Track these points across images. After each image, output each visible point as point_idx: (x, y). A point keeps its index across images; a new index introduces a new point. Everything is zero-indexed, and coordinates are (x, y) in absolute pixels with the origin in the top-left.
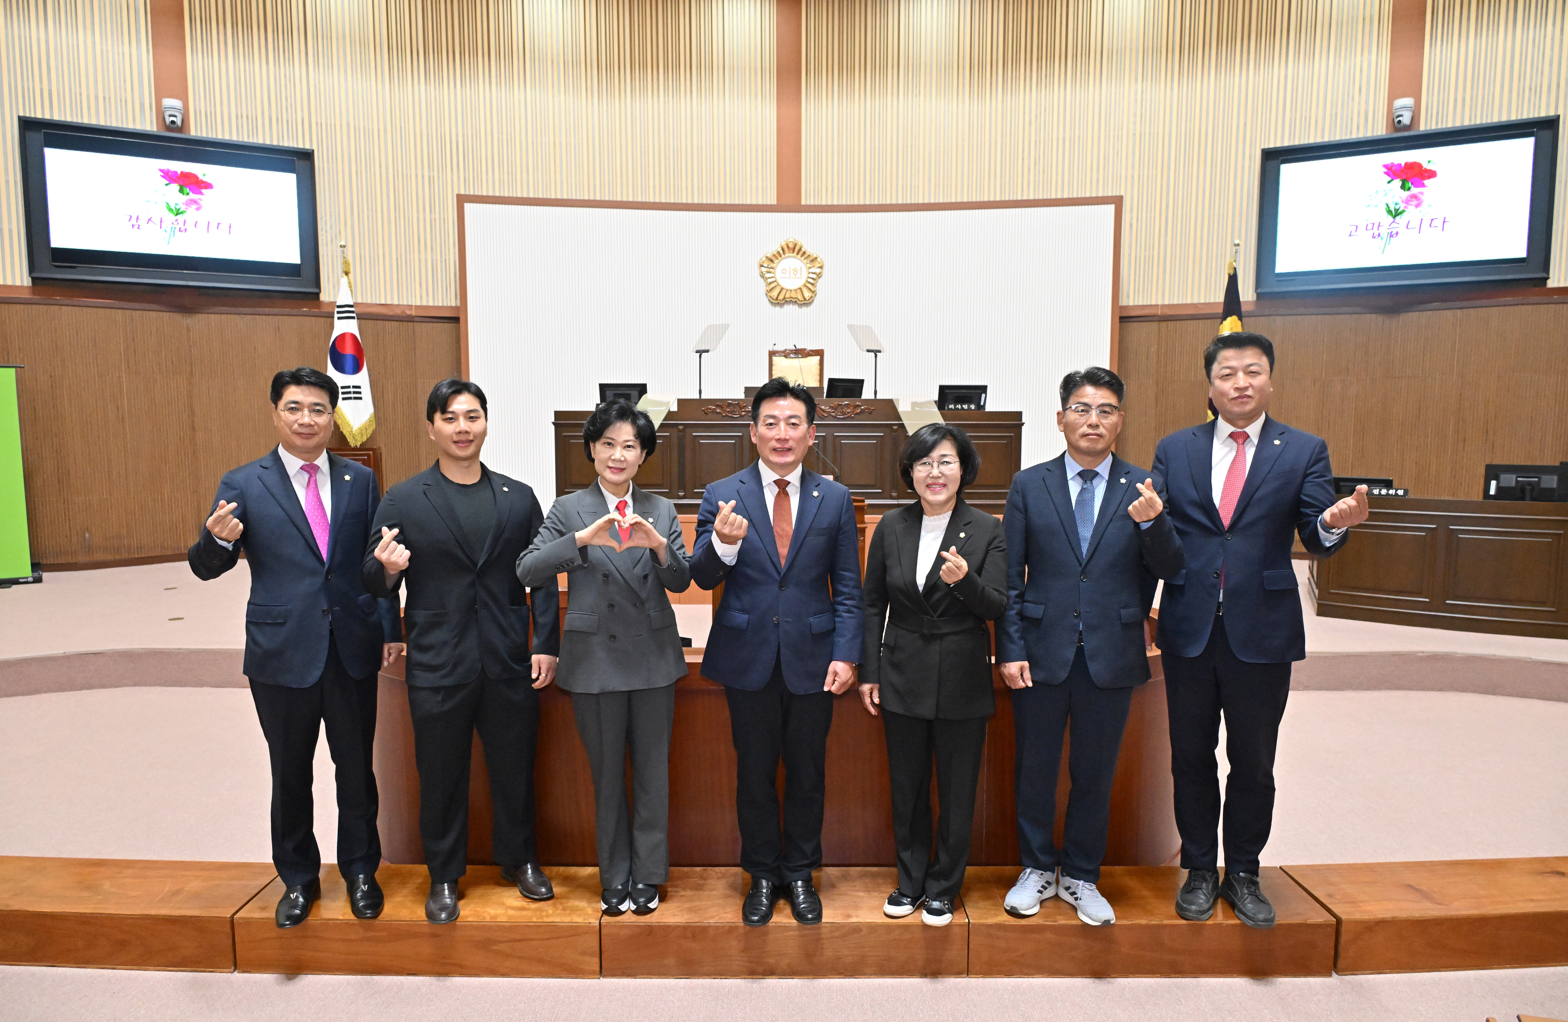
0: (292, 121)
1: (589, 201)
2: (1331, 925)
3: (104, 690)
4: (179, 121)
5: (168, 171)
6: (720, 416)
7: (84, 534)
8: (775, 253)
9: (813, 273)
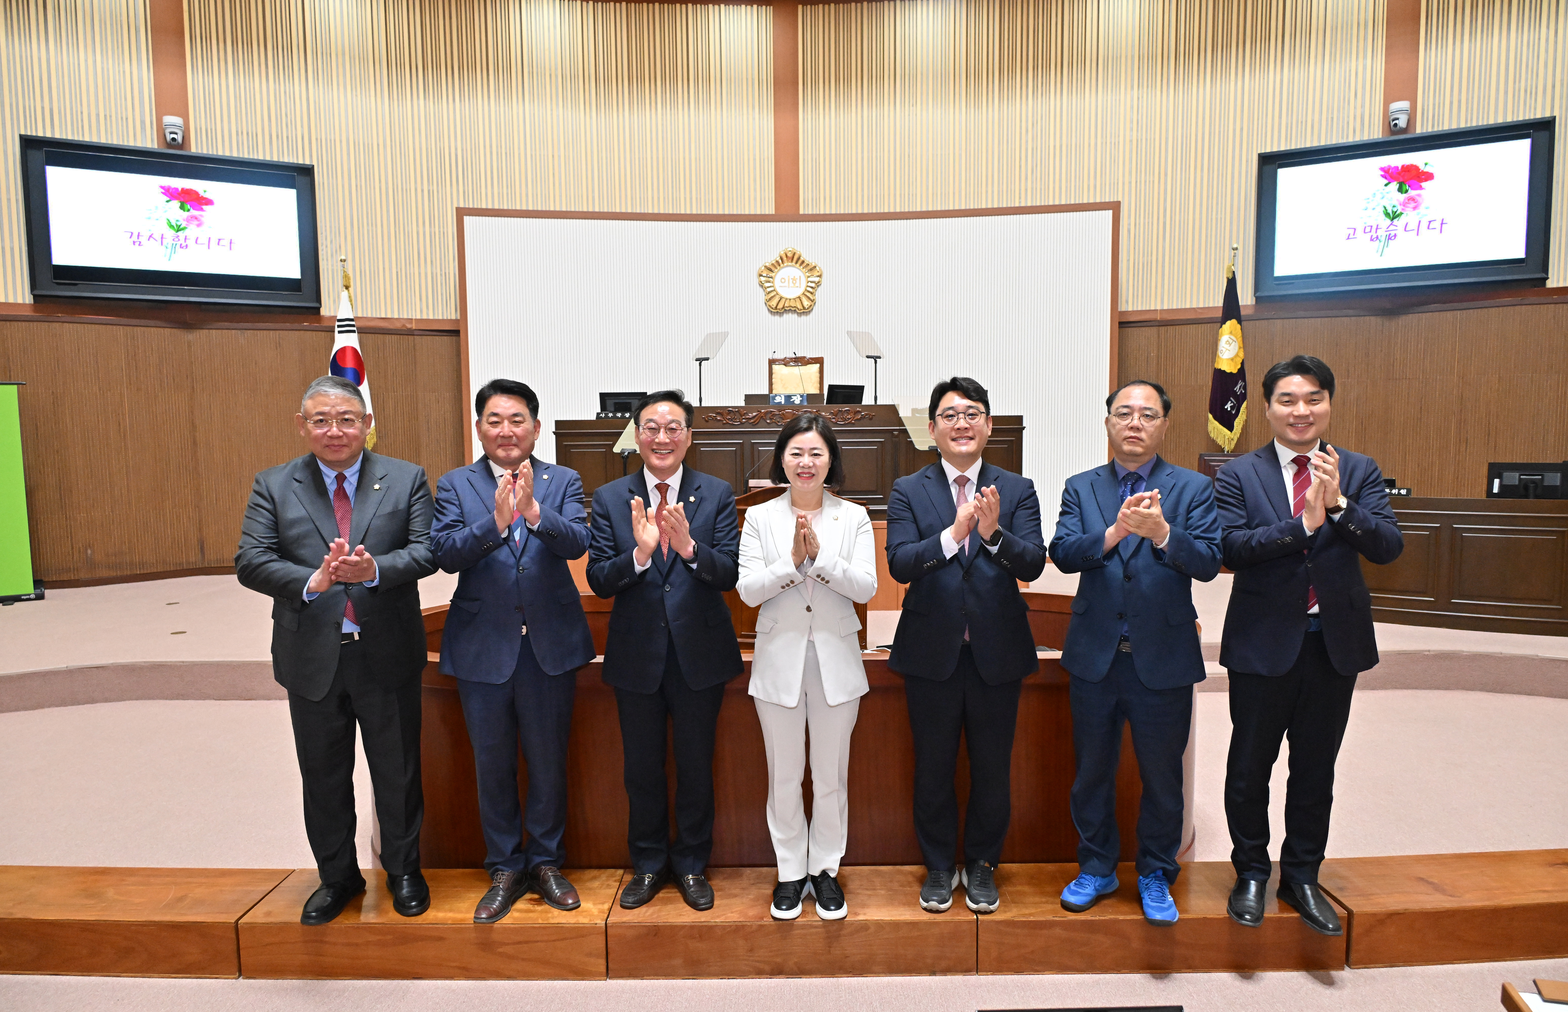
0: (292, 137)
1: (588, 213)
3: (107, 704)
4: (179, 138)
5: (169, 188)
6: (720, 423)
7: (86, 550)
8: (774, 262)
9: (811, 282)
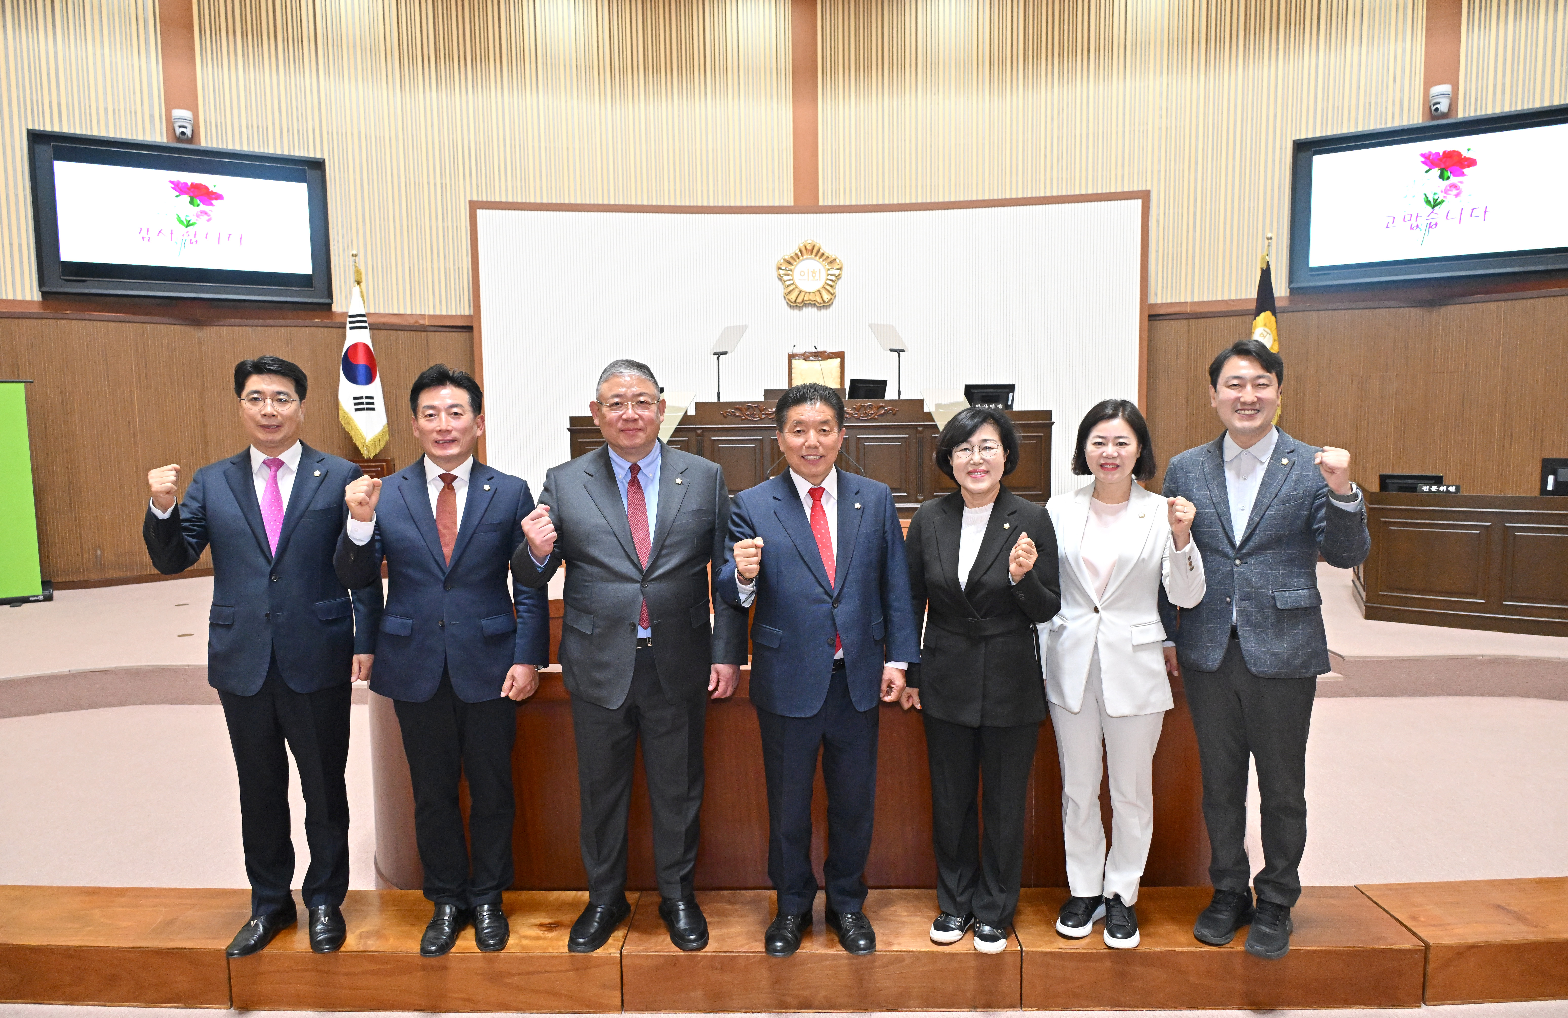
0: (303, 130)
1: (603, 205)
2: (1417, 951)
3: (110, 709)
4: (189, 132)
5: (179, 182)
6: (739, 419)
7: (96, 551)
8: (793, 255)
9: (832, 275)
